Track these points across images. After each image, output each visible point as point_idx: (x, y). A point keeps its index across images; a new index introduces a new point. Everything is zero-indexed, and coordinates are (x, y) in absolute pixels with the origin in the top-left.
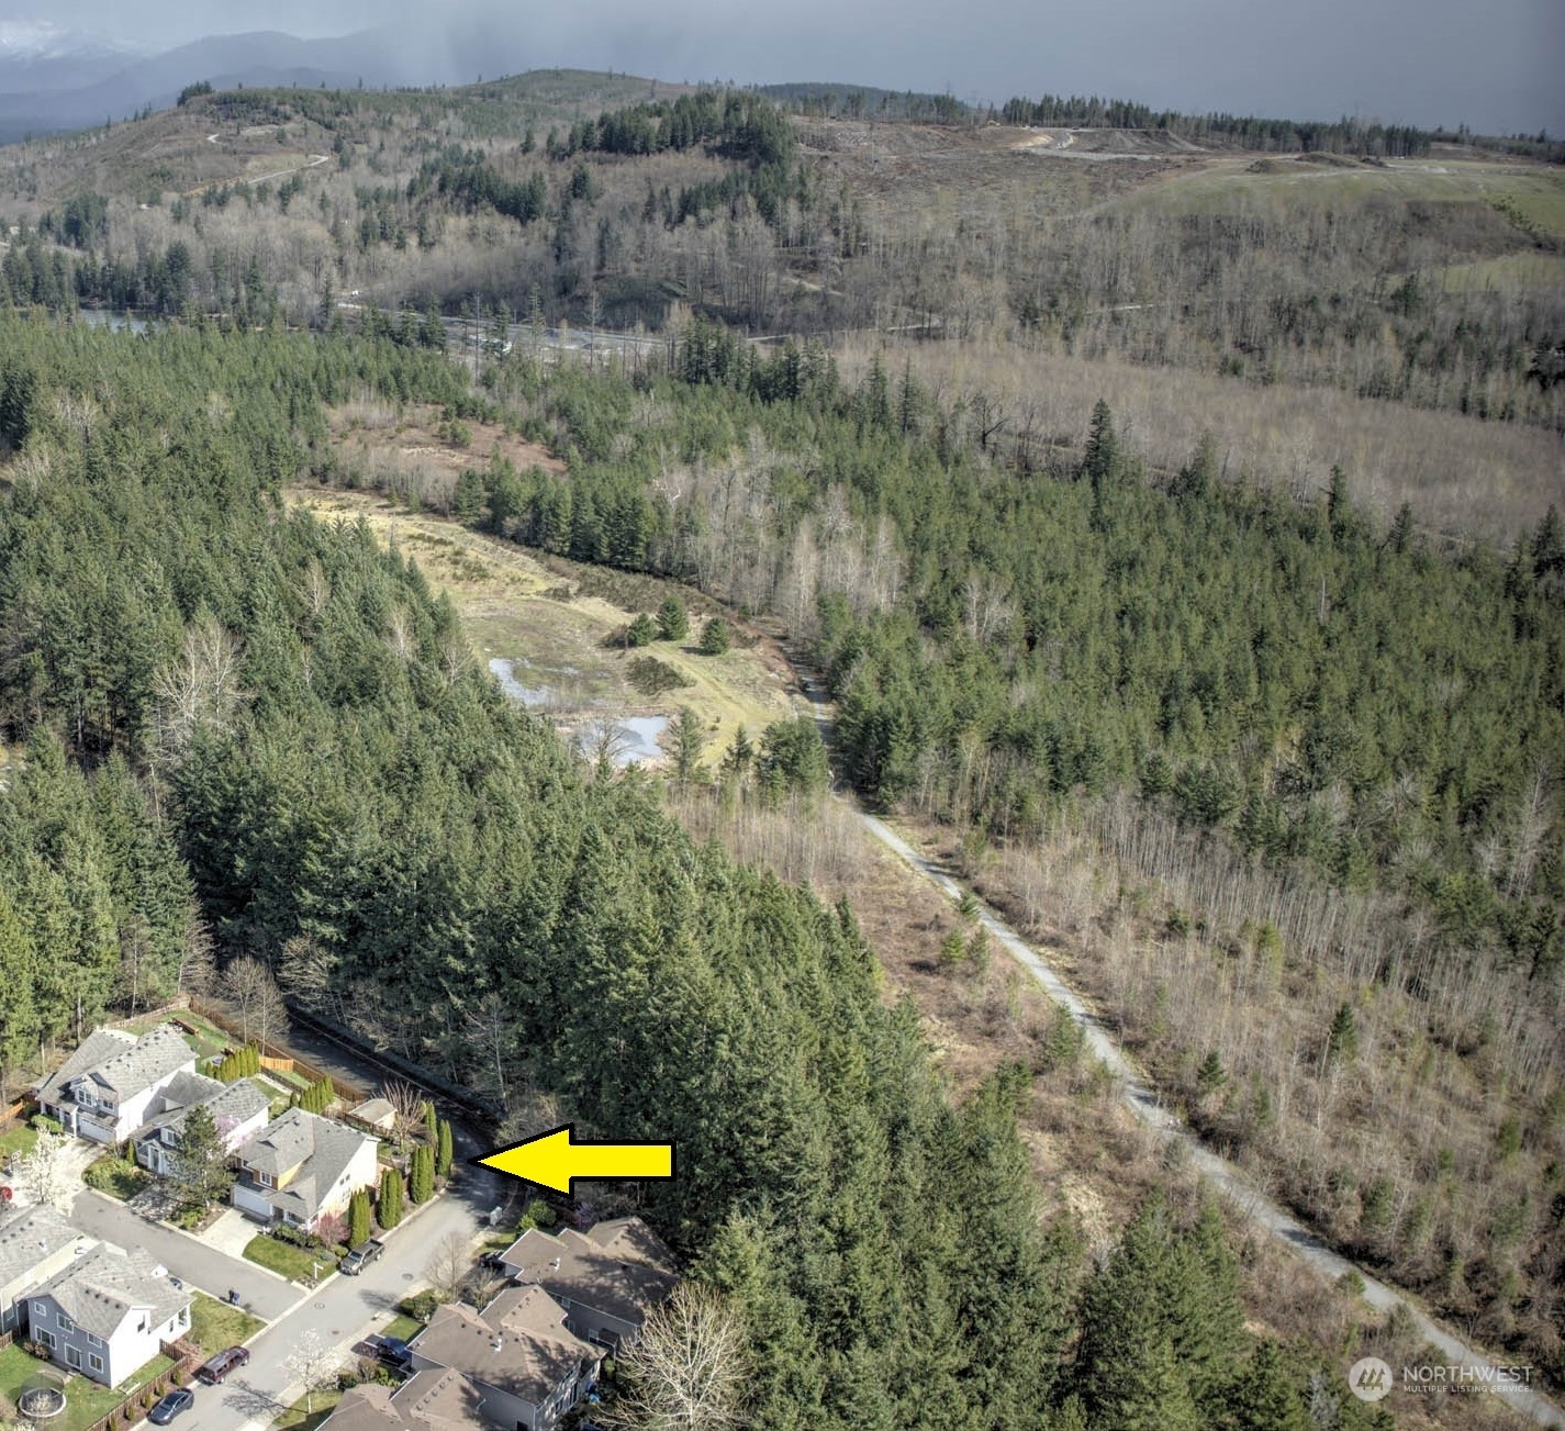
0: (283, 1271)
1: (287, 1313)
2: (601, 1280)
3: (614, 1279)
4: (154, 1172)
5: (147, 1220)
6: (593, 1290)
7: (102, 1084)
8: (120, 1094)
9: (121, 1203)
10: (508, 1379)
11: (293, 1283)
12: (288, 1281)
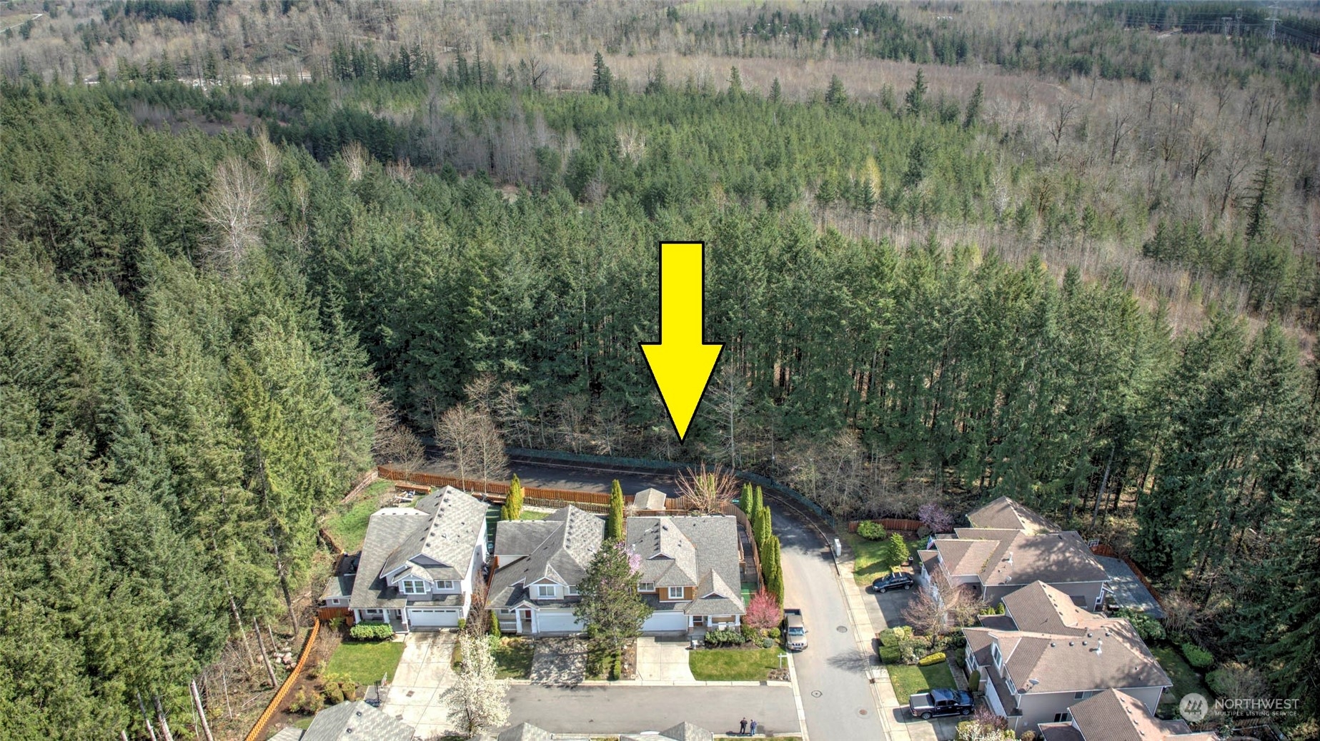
0: (750, 677)
1: (801, 715)
2: (1053, 557)
3: (1062, 551)
4: (528, 636)
5: (565, 686)
6: (1054, 568)
7: (429, 564)
8: (457, 568)
9: (523, 682)
10: (1129, 675)
11: (770, 683)
12: (764, 683)
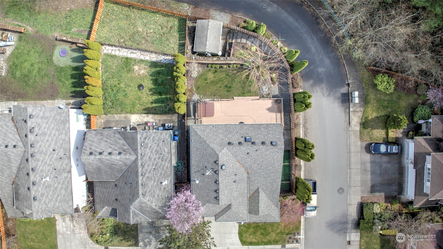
0: (276, 242)
9: (135, 248)
11: (288, 246)
12: (284, 246)
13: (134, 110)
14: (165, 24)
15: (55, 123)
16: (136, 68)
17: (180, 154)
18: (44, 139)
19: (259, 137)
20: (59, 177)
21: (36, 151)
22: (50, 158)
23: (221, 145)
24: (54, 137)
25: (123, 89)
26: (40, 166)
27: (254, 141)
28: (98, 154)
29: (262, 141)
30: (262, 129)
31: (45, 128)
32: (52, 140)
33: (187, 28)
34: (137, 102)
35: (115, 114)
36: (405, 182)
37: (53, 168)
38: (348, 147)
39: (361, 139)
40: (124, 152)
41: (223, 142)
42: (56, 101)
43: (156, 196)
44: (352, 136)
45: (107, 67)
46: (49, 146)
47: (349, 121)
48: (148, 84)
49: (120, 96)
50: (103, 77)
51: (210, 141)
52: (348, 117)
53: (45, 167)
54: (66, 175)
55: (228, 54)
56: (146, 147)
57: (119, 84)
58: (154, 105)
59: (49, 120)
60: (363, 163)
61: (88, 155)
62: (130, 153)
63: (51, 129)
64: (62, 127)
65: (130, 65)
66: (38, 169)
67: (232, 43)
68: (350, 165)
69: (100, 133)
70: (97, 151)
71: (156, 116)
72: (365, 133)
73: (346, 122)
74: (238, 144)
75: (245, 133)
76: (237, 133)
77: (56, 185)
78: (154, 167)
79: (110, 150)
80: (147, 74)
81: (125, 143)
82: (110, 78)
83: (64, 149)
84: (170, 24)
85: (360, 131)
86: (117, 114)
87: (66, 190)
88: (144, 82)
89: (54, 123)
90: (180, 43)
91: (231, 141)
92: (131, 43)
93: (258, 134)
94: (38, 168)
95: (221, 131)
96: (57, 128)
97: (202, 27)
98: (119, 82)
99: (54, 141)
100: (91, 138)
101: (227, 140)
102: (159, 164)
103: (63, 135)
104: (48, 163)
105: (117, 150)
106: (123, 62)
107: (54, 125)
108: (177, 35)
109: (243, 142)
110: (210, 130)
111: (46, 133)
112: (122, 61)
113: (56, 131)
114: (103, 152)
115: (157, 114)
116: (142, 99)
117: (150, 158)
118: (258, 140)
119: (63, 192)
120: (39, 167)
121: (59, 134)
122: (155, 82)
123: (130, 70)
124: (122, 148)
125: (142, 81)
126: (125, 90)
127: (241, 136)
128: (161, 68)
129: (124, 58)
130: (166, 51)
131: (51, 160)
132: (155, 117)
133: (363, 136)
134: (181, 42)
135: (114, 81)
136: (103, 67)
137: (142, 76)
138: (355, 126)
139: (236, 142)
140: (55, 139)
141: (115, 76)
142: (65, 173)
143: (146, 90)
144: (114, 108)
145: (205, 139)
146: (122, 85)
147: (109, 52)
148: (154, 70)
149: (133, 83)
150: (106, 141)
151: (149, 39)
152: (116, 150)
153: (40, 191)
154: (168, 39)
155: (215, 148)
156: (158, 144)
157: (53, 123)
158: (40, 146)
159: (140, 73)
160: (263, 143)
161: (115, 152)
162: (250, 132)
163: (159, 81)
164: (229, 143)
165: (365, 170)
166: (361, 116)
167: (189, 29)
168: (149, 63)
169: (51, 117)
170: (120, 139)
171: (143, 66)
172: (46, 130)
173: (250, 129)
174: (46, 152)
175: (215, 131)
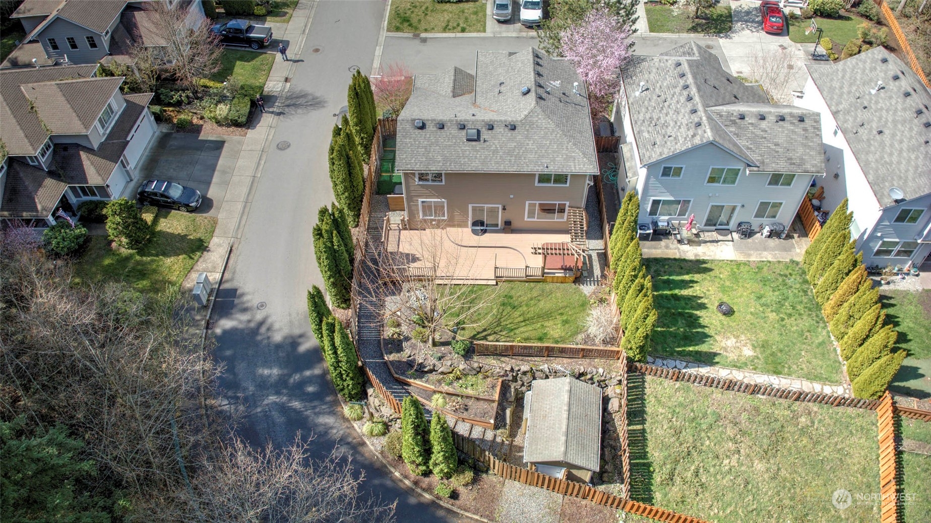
13: (732, 269)
14: (690, 493)
15: (898, 172)
16: (748, 352)
17: (614, 193)
18: (909, 142)
19: (449, 140)
20: (853, 100)
21: (916, 121)
22: (884, 120)
23: (531, 124)
24: (891, 151)
25: (769, 310)
26: (896, 103)
27: (461, 131)
28: (788, 118)
29: (442, 131)
30: (440, 158)
31: (917, 158)
32: (892, 145)
33: (627, 475)
34: (728, 283)
35: (774, 263)
36: (151, 149)
37: (871, 108)
38: (247, 210)
39: (214, 223)
40: (735, 120)
41: (527, 130)
42: (920, 289)
43: (654, 70)
44: (233, 228)
45: (823, 354)
46: (893, 135)
47: (232, 255)
48: (710, 318)
49: (771, 296)
50: (824, 333)
51: (554, 135)
52: (231, 262)
53: (886, 105)
54: (841, 107)
55: (508, 395)
56: (690, 125)
57: (783, 319)
58: (687, 277)
59: (915, 172)
60: (226, 183)
61: (805, 115)
62: (721, 116)
63: (902, 160)
64: (882, 171)
65: (766, 358)
66: (897, 98)
67: (496, 427)
68: (252, 183)
69: (794, 164)
70: (791, 123)
71: (677, 257)
72: (202, 230)
73: (238, 254)
74: (495, 126)
75: (477, 151)
76: (495, 152)
77: (854, 88)
78: (666, 104)
79: (764, 124)
80: (718, 338)
81: (735, 138)
82: (809, 331)
83: (860, 141)
84: (675, 491)
85: (212, 236)
86: (770, 262)
87: (832, 89)
88: (720, 321)
89: (900, 172)
90: (643, 422)
91: (510, 134)
92: (776, 412)
93: (450, 146)
94: (899, 100)
95: (531, 156)
96: (891, 166)
97: (584, 447)
98: (784, 323)
99: (888, 145)
100: (812, 153)
101: (518, 135)
102: (657, 111)
103: (874, 160)
104: (884, 111)
105: (749, 124)
106: (786, 366)
107: (899, 170)
108: (655, 454)
109: (484, 130)
110: (554, 160)
111: (909, 152)
112: (789, 368)
113: (891, 161)
114: (777, 122)
115: (675, 259)
116: (718, 288)
117: (677, 112)
118: (450, 133)
119: (836, 84)
120: (898, 102)
121: (882, 159)
122: (693, 322)
123: (763, 346)
124: (740, 128)
125: (725, 323)
126: (764, 307)
127: (488, 143)
128: (683, 350)
129: (785, 374)
130: (677, 390)
131: (880, 118)
132: (680, 253)
133: (209, 226)
134: (639, 427)
135: (795, 325)
136: (832, 355)
137: (729, 334)
138: (220, 245)
139: (499, 130)
140: (887, 148)
141: (796, 335)
142: (844, 108)
143: (712, 302)
144: (781, 275)
145: (565, 140)
146: (773, 316)
147: (828, 387)
148: (703, 348)
149: (748, 321)
150: (777, 145)
151: (730, 432)
152: (752, 124)
153: (881, 72)
154: (678, 433)
155: (544, 119)
156: (664, 137)
157: (903, 171)
158: (911, 129)
159: (735, 340)
160: (442, 127)
161: (753, 120)
162: (468, 153)
163: (684, 321)
164: (513, 128)
165: (224, 172)
166: (199, 263)
167: (620, 473)
168: (717, 363)
169: (914, 179)
170: (748, 148)
171: (732, 356)
172: (913, 157)
173: (466, 160)
174: (896, 125)
175: (543, 156)
